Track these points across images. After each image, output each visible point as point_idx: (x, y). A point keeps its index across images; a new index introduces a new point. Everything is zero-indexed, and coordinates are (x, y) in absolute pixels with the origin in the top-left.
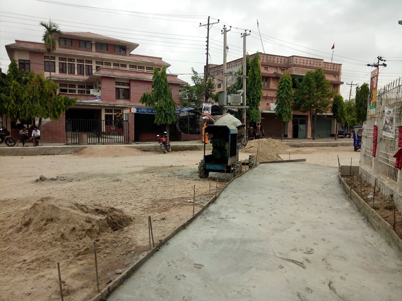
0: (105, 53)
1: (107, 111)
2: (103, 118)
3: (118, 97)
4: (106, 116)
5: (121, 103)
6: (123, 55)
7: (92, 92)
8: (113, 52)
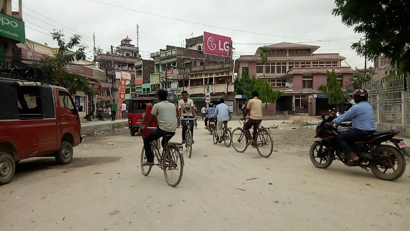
0: (295, 56)
1: (296, 97)
2: (294, 101)
3: (304, 87)
4: (296, 100)
5: (306, 91)
6: (308, 56)
7: (287, 84)
8: (302, 55)
